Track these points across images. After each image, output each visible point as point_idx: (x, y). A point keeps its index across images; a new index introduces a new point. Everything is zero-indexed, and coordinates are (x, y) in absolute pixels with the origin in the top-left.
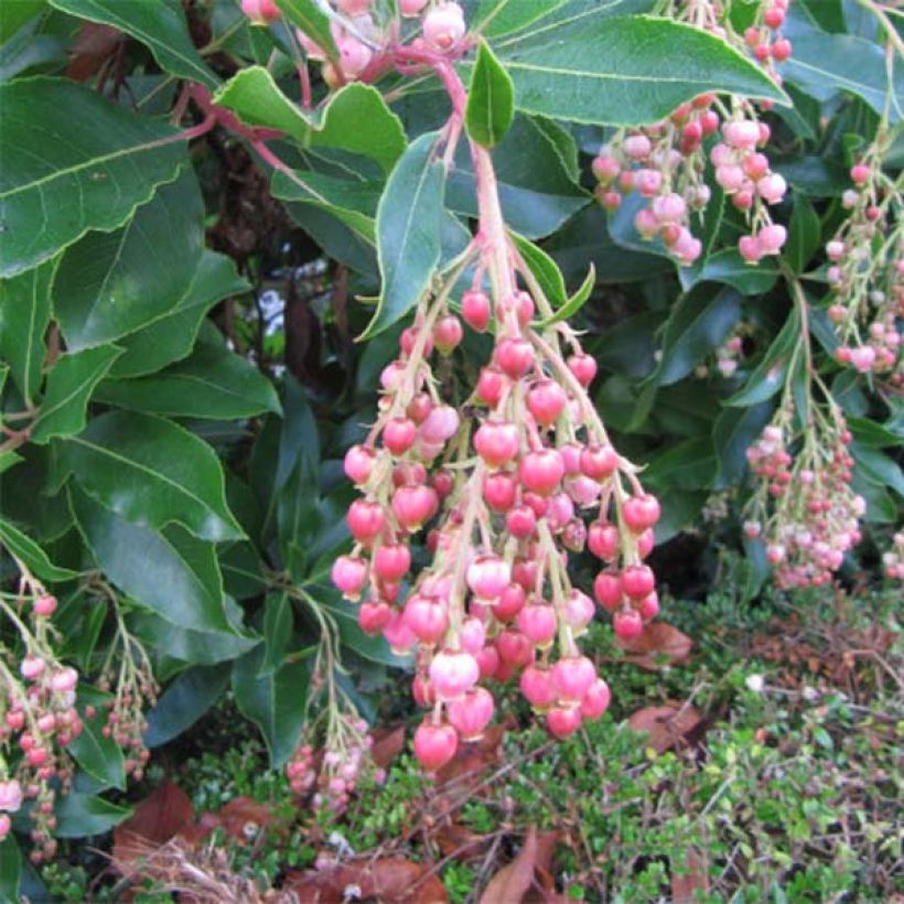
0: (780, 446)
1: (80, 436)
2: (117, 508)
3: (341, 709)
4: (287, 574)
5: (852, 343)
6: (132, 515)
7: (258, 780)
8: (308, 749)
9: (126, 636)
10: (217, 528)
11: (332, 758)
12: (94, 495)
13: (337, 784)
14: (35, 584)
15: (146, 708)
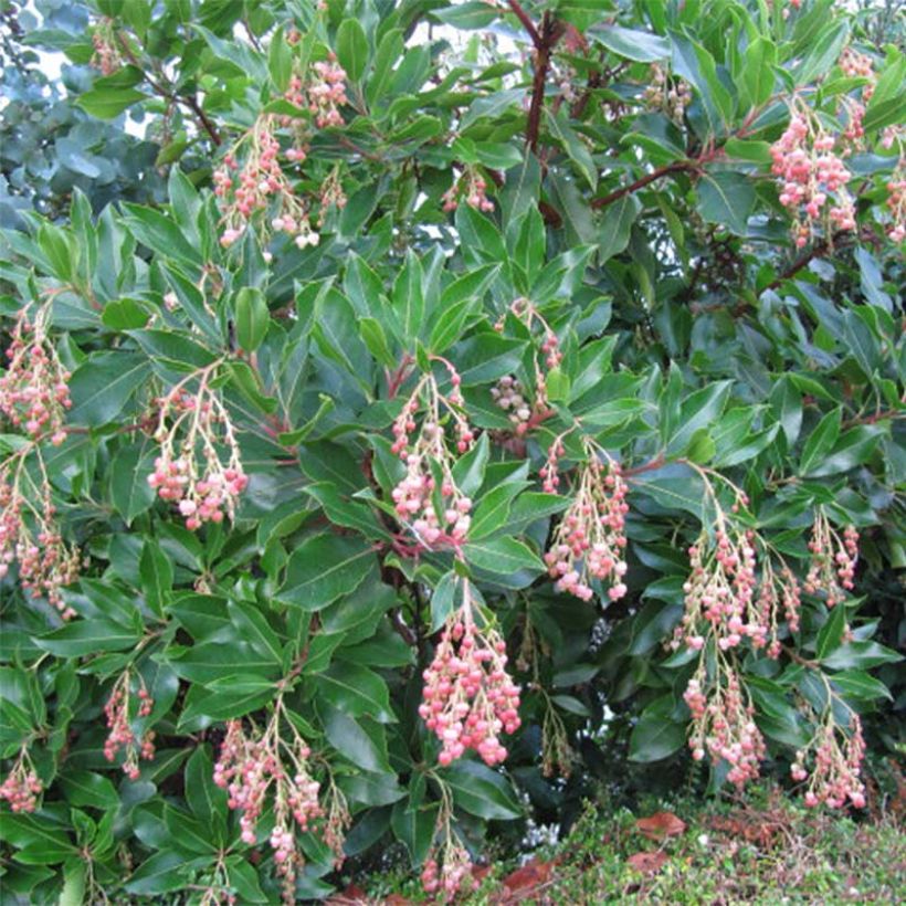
0: (699, 690)
1: (325, 673)
2: (339, 707)
3: (453, 841)
4: (424, 763)
5: (693, 635)
6: (346, 710)
7: (405, 886)
8: (433, 863)
9: (335, 789)
10: (385, 717)
11: (447, 868)
12: (328, 701)
13: (449, 883)
14: (302, 742)
15: (344, 830)
